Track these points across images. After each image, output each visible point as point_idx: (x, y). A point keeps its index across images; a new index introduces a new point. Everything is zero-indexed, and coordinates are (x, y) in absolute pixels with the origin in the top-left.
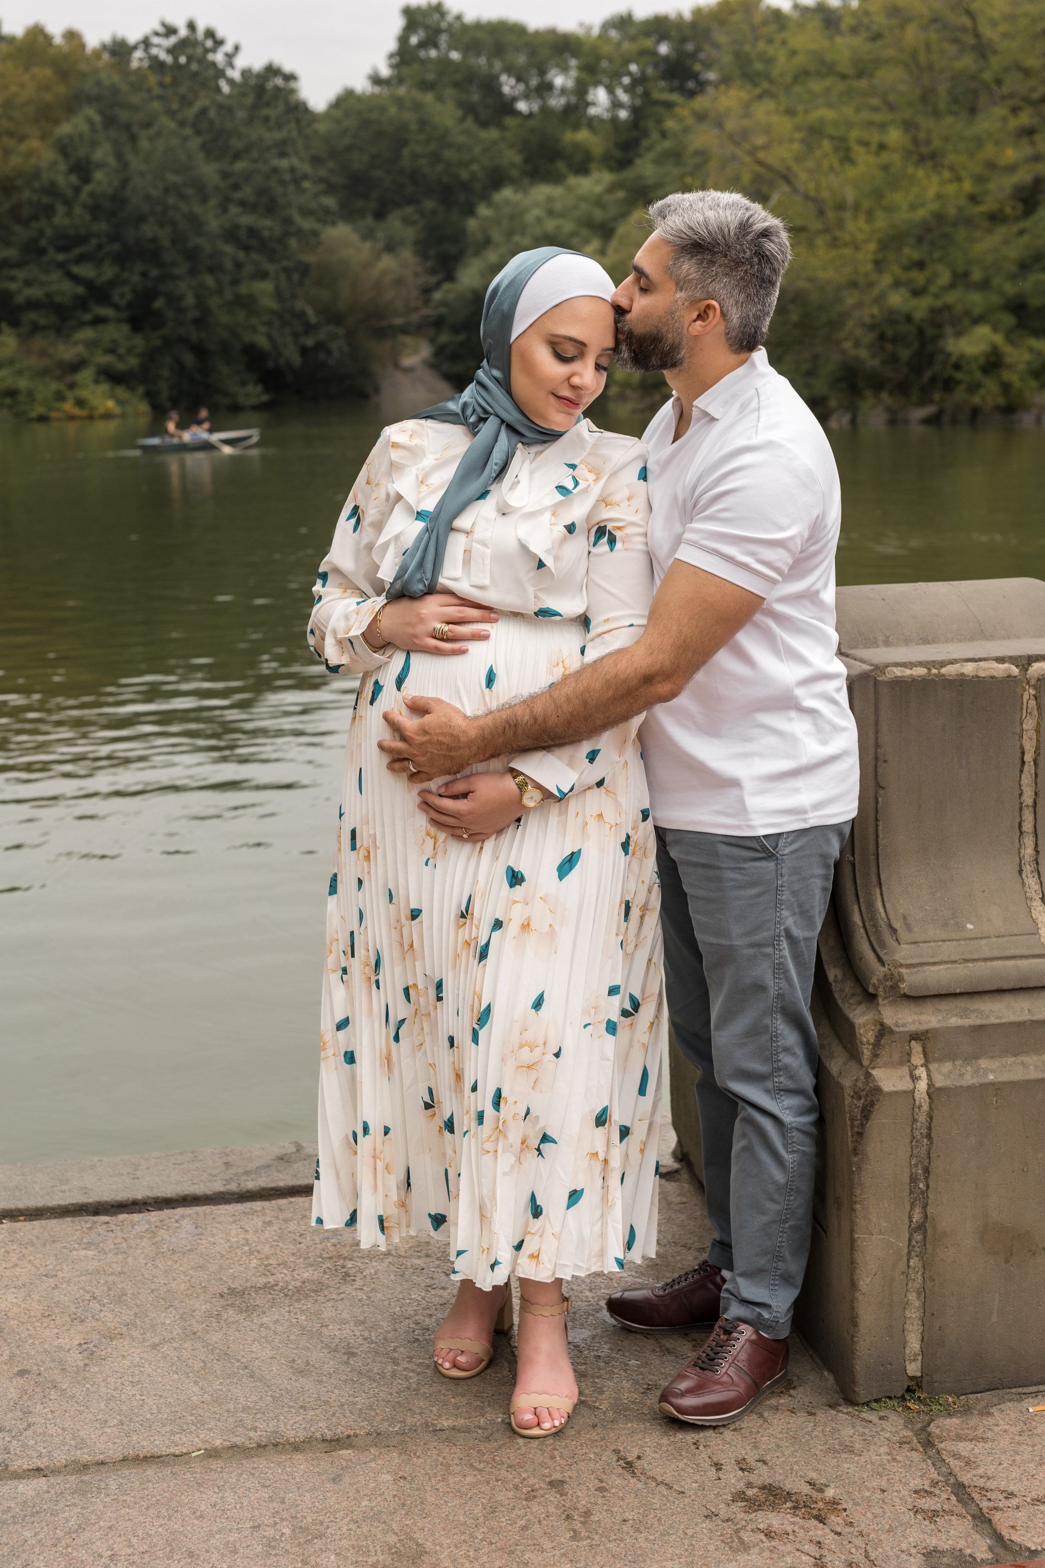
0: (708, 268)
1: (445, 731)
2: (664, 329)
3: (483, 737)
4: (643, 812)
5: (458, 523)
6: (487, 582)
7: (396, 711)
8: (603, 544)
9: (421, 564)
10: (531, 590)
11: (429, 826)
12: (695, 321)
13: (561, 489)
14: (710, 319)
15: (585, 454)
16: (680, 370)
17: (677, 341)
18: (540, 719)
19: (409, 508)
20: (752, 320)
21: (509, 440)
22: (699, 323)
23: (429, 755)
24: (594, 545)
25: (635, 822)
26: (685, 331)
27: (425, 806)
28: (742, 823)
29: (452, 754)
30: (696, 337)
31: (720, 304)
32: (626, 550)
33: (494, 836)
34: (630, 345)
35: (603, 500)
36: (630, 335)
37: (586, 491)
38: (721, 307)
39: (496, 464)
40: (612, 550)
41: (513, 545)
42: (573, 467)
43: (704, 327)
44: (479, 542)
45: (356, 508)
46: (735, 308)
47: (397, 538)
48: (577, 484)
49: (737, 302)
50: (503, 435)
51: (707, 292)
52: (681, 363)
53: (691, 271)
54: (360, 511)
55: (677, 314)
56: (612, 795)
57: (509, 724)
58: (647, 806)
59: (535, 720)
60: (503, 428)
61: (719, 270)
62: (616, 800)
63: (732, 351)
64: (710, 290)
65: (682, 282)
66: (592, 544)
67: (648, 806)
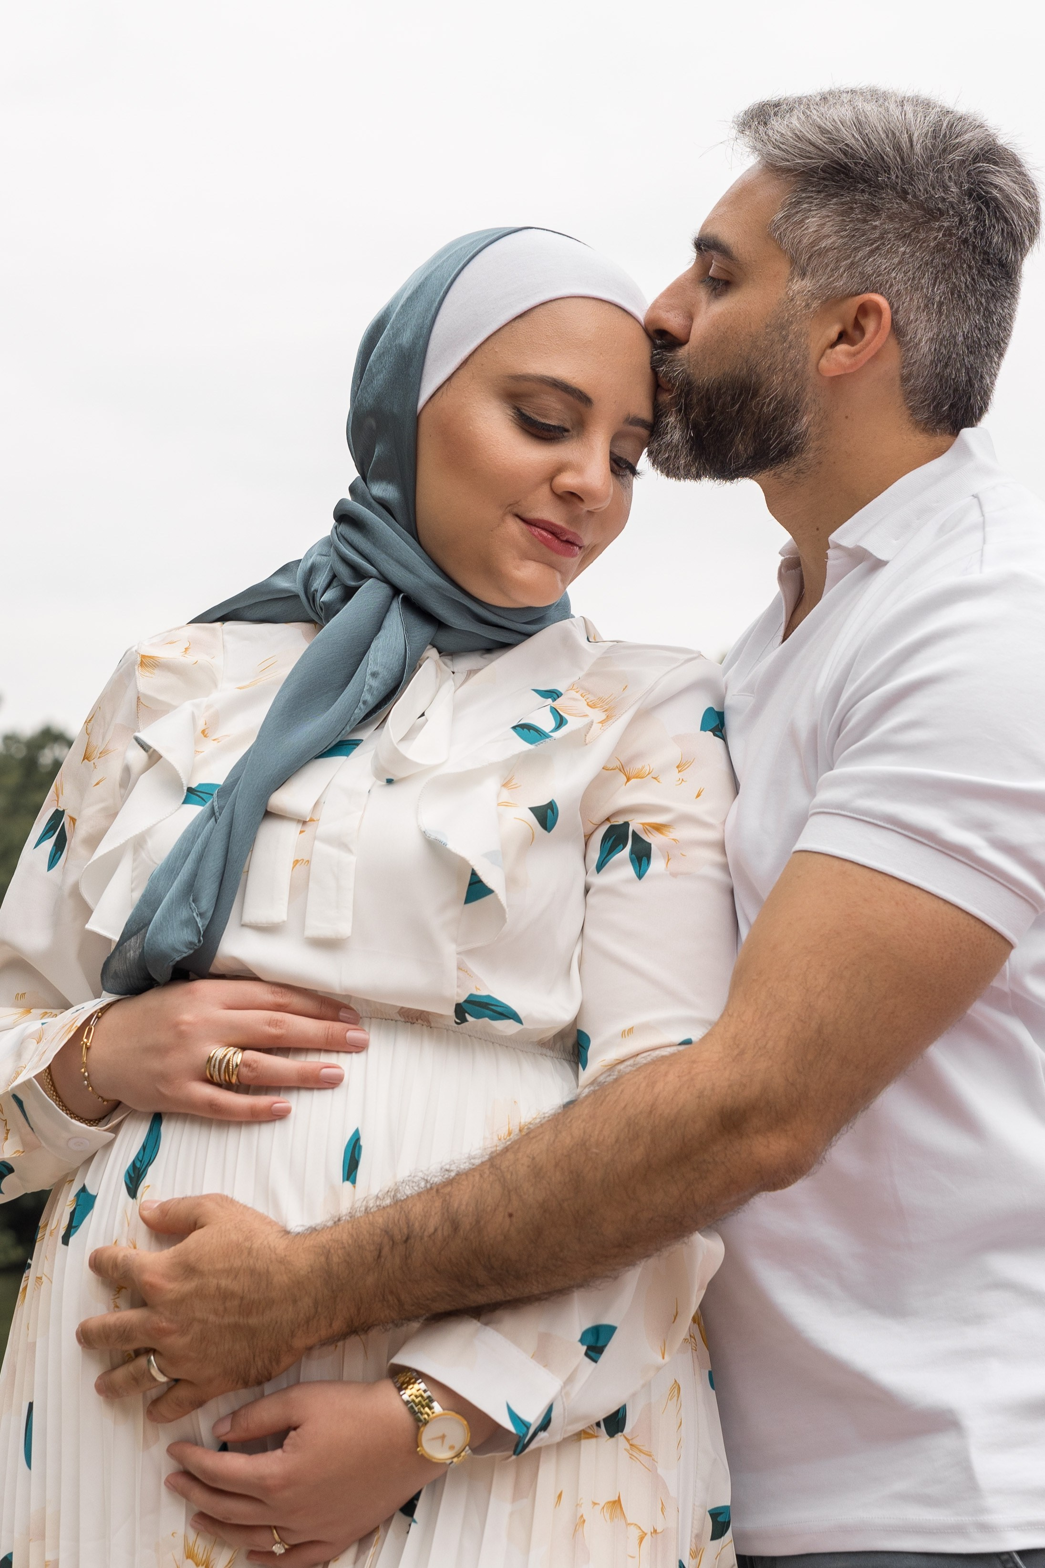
0: (865, 221)
1: (237, 1263)
2: (765, 364)
3: (328, 1275)
4: (715, 1514)
5: (281, 799)
6: (344, 928)
7: (124, 1243)
8: (621, 864)
9: (190, 891)
10: (450, 950)
11: (192, 1535)
12: (833, 345)
13: (526, 730)
14: (868, 336)
15: (581, 674)
16: (799, 471)
17: (792, 391)
18: (466, 1223)
19: (172, 780)
20: (962, 349)
21: (407, 630)
22: (842, 347)
23: (196, 1328)
24: (600, 867)
25: (698, 1537)
26: (811, 367)
27: (183, 1482)
28: (966, 1519)
29: (253, 1321)
30: (837, 381)
31: (891, 305)
32: (674, 875)
33: (351, 1554)
34: (685, 411)
35: (622, 769)
36: (688, 388)
37: (581, 740)
38: (895, 312)
39: (374, 675)
40: (640, 876)
41: (413, 845)
42: (554, 694)
43: (854, 354)
44: (329, 840)
45: (58, 815)
46: (924, 317)
47: (139, 843)
48: (561, 722)
49: (929, 300)
50: (396, 620)
51: (862, 273)
52: (800, 450)
53: (826, 230)
54: (66, 820)
55: (794, 327)
56: (642, 1457)
57: (392, 1238)
58: (724, 1500)
59: (455, 1226)
60: (396, 607)
61: (889, 226)
62: (652, 1470)
63: (917, 424)
64: (869, 270)
65: (804, 257)
66: (593, 867)
67: (726, 1501)
